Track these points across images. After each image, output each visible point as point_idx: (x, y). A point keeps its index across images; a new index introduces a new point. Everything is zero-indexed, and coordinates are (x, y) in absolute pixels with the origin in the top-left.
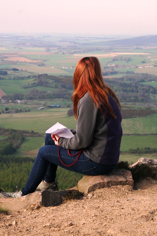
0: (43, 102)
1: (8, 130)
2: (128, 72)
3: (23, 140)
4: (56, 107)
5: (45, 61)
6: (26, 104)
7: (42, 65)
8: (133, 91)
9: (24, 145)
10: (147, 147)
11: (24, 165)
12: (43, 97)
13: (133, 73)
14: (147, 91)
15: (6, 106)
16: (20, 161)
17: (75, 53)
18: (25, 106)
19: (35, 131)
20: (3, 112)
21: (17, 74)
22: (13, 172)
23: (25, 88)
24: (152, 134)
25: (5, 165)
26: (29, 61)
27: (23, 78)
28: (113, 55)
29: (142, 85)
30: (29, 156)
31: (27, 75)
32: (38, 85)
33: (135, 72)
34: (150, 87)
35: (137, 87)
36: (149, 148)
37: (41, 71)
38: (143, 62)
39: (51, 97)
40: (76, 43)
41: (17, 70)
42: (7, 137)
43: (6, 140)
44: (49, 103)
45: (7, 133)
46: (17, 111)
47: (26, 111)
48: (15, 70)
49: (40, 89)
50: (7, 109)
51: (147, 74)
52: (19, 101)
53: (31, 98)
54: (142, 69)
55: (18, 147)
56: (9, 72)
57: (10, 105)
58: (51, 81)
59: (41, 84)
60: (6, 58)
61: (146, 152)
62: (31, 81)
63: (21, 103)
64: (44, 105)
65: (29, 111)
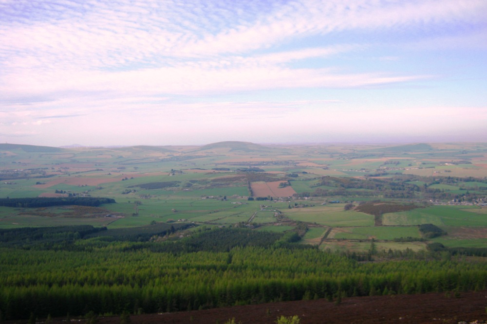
0: (325, 199)
1: (295, 222)
2: (397, 173)
3: (307, 230)
4: (335, 202)
5: (329, 165)
6: (311, 200)
7: (326, 168)
8: (400, 189)
9: (308, 234)
10: (410, 236)
11: (305, 251)
12: (325, 195)
13: (401, 174)
14: (412, 189)
15: (296, 202)
16: (302, 247)
17: (354, 158)
18: (311, 202)
19: (317, 223)
20: (293, 207)
21: (306, 176)
22: (295, 257)
23: (312, 187)
24: (414, 226)
25: (290, 251)
26: (317, 165)
27: (310, 180)
28: (384, 159)
29: (408, 184)
30: (311, 244)
31: (313, 177)
32: (322, 185)
33: (403, 173)
34: (415, 186)
35: (403, 186)
36: (411, 238)
37: (325, 173)
38: (410, 165)
39: (332, 195)
40: (355, 151)
41: (306, 173)
42: (294, 228)
43: (294, 230)
44: (331, 199)
45: (295, 224)
46: (305, 206)
47: (312, 206)
48: (304, 173)
49: (323, 188)
50: (296, 205)
51: (412, 175)
52: (306, 198)
53: (316, 196)
54: (408, 171)
55: (303, 236)
56: (299, 175)
57: (299, 201)
58: (332, 182)
59: (324, 184)
60: (298, 163)
61: (409, 241)
62: (316, 182)
63: (308, 200)
64: (326, 201)
65: (314, 206)
